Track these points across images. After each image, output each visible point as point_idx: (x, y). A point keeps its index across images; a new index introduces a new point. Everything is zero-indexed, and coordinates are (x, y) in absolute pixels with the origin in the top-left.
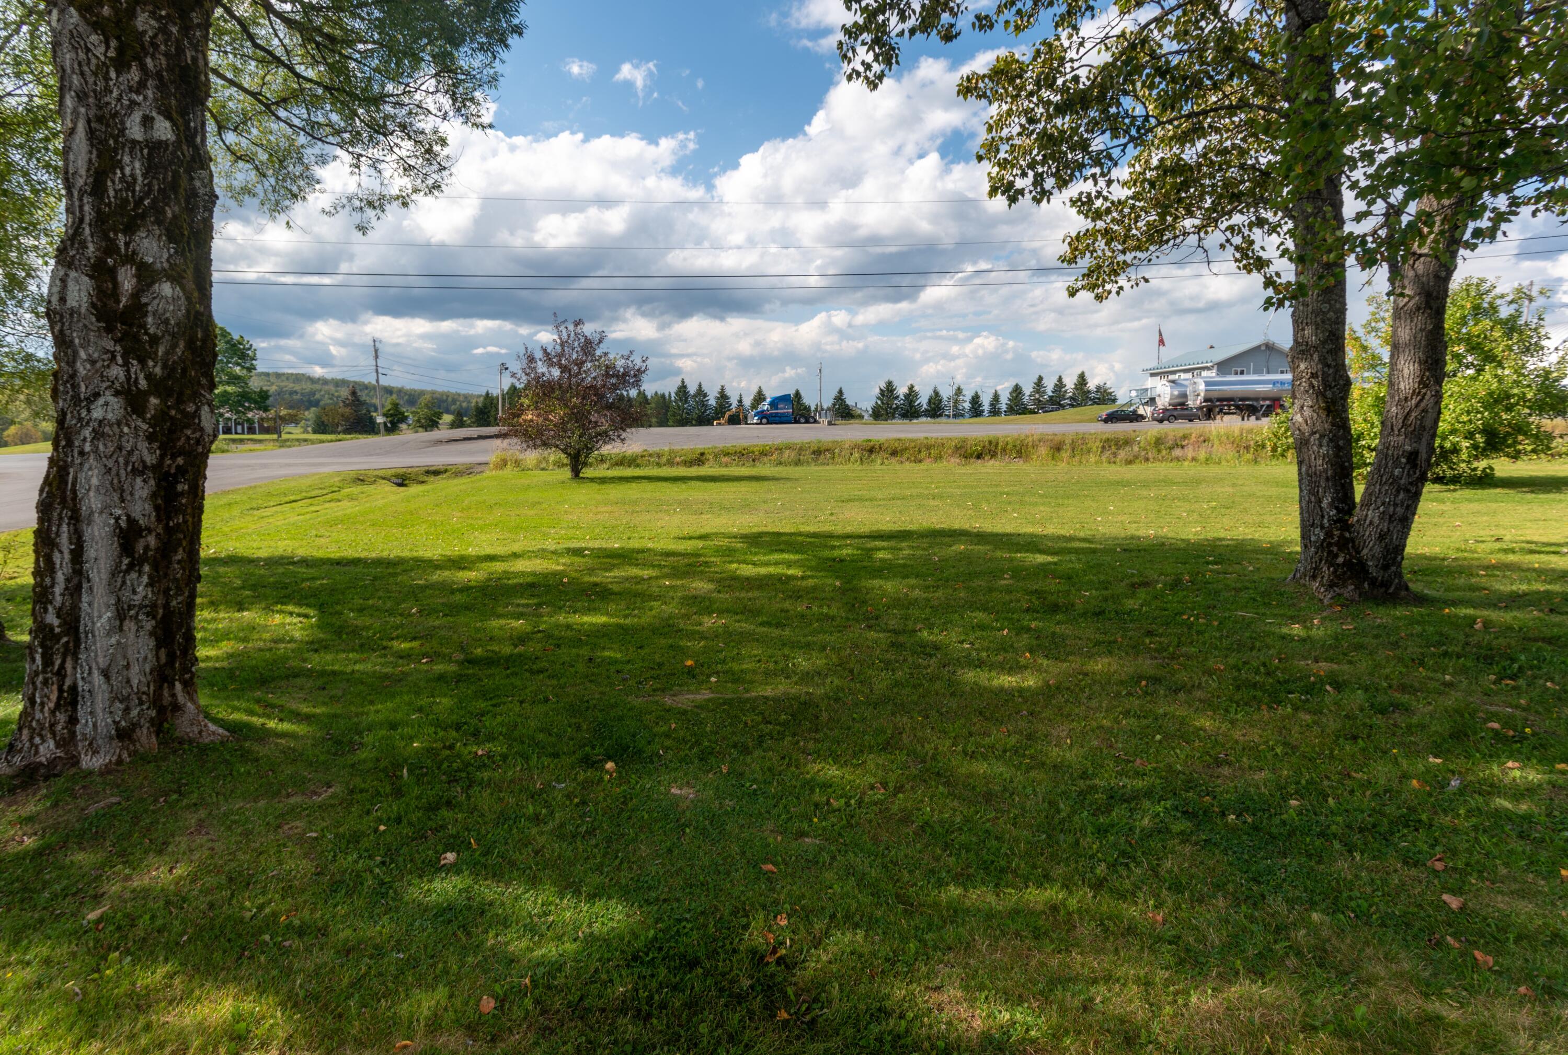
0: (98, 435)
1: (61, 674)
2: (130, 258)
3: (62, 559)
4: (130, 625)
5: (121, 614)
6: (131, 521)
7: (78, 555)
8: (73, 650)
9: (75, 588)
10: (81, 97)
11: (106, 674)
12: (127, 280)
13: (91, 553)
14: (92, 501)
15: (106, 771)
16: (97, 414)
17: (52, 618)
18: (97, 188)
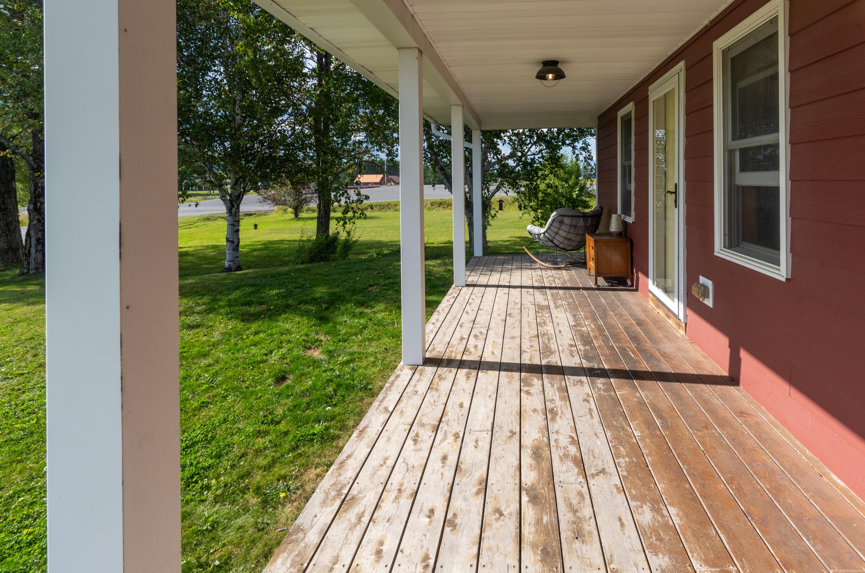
0: (33, 226)
1: (28, 259)
2: (39, 202)
3: (28, 243)
4: (38, 253)
5: (37, 251)
6: (38, 238)
7: (30, 243)
8: (29, 256)
9: (30, 248)
10: (33, 181)
11: (34, 259)
12: (39, 205)
13: (32, 242)
14: (33, 235)
15: (33, 273)
16: (33, 223)
17: (27, 252)
18: (35, 192)
